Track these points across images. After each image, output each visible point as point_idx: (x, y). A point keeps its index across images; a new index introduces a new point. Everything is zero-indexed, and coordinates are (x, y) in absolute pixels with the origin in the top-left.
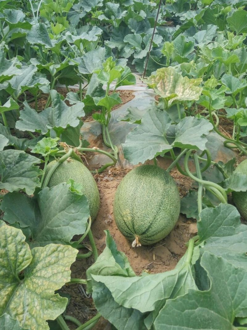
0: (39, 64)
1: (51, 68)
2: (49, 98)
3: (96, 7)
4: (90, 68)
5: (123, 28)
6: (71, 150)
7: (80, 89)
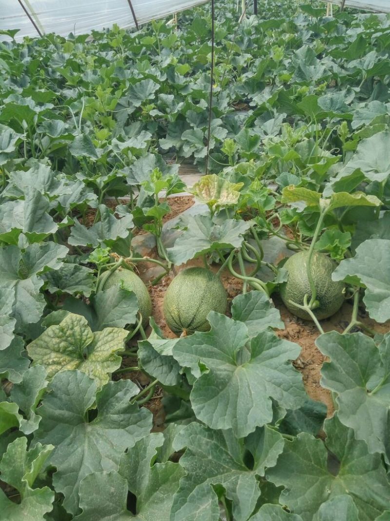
0: (85, 178)
1: (98, 180)
2: (97, 213)
3: (147, 100)
4: (140, 177)
5: (181, 122)
6: (121, 259)
7: (131, 200)
